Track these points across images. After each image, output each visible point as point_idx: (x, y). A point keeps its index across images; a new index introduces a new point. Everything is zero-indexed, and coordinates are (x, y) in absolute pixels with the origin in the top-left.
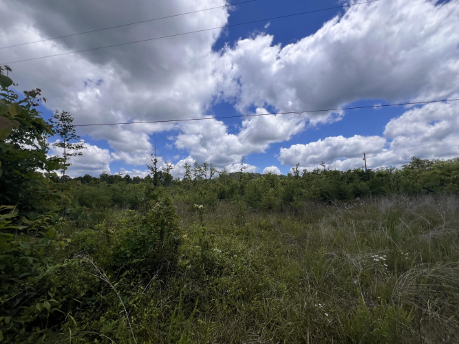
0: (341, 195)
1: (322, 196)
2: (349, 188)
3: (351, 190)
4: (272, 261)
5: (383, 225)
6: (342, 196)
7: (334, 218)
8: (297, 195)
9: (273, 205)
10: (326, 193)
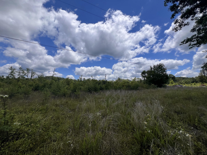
0: (95, 89)
1: (89, 90)
3: (99, 88)
7: (88, 99)
8: (78, 89)
9: (66, 94)
10: (91, 88)
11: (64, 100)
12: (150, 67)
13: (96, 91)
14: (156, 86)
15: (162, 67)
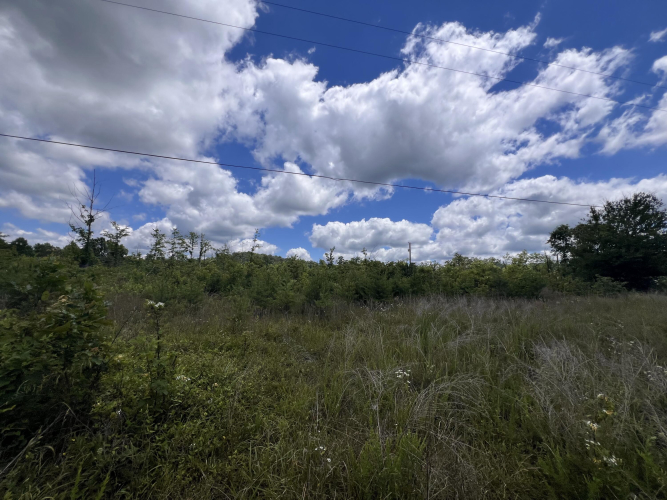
0: (378, 292)
1: (357, 293)
2: (388, 284)
3: (390, 288)
4: (276, 388)
5: (417, 332)
6: (380, 295)
7: (362, 323)
8: (326, 291)
9: (291, 304)
10: (362, 289)
11: (286, 324)
12: (588, 212)
13: (382, 297)
14: (618, 285)
15: (648, 207)
